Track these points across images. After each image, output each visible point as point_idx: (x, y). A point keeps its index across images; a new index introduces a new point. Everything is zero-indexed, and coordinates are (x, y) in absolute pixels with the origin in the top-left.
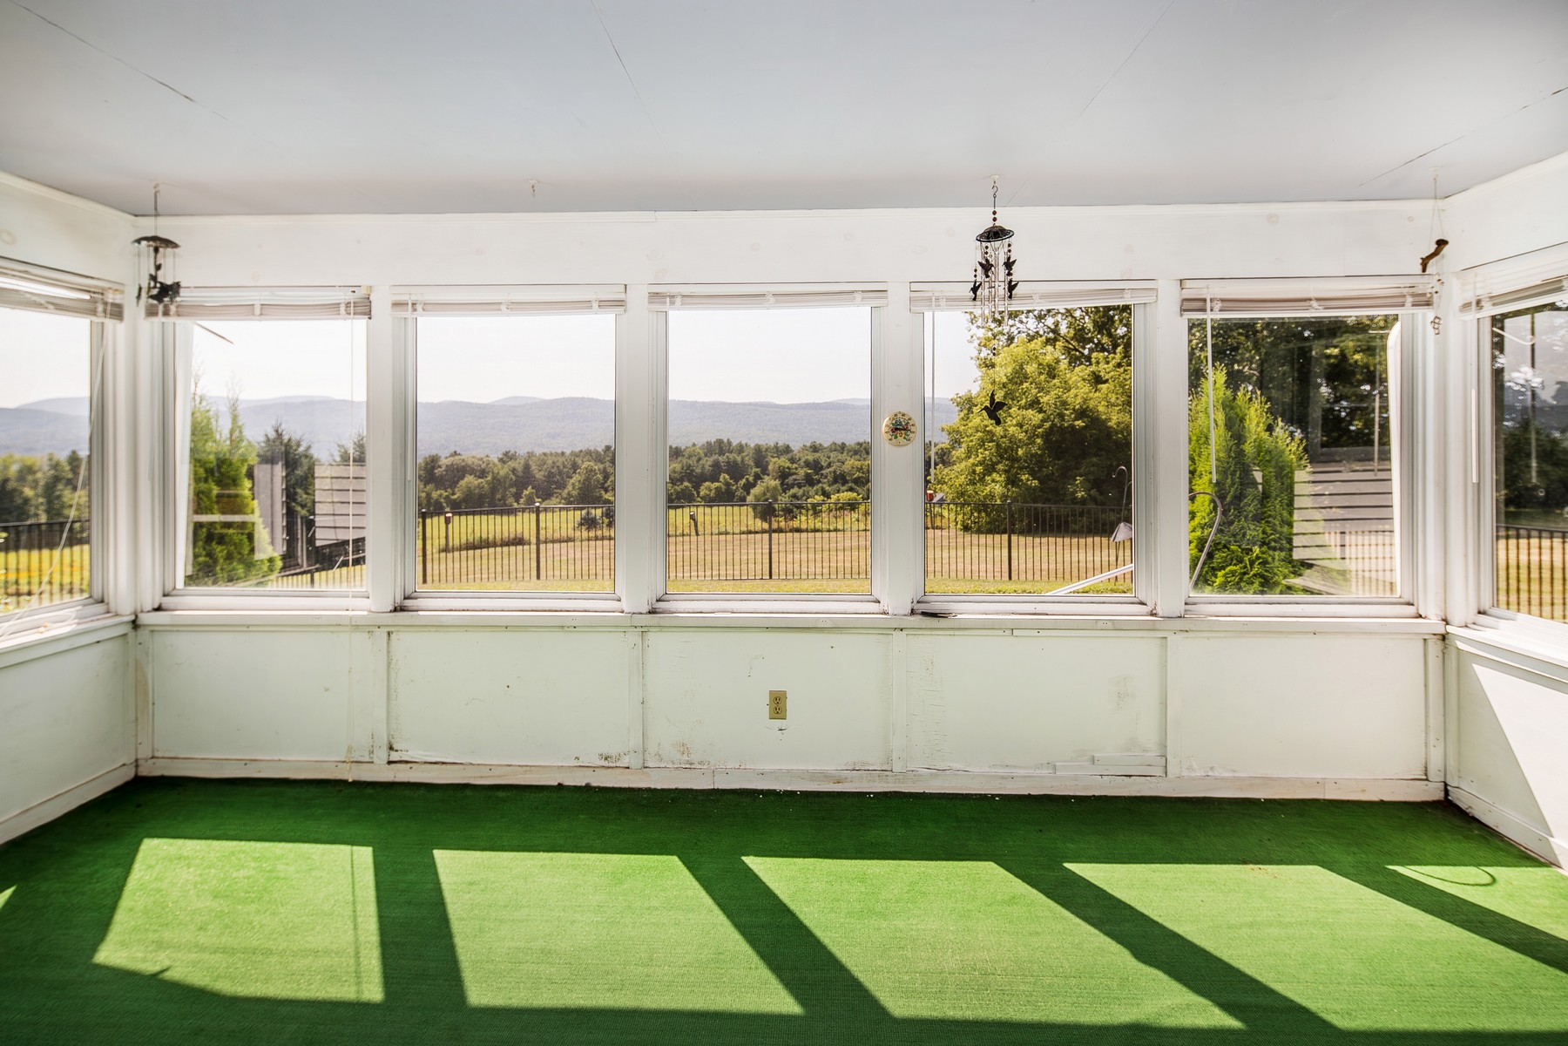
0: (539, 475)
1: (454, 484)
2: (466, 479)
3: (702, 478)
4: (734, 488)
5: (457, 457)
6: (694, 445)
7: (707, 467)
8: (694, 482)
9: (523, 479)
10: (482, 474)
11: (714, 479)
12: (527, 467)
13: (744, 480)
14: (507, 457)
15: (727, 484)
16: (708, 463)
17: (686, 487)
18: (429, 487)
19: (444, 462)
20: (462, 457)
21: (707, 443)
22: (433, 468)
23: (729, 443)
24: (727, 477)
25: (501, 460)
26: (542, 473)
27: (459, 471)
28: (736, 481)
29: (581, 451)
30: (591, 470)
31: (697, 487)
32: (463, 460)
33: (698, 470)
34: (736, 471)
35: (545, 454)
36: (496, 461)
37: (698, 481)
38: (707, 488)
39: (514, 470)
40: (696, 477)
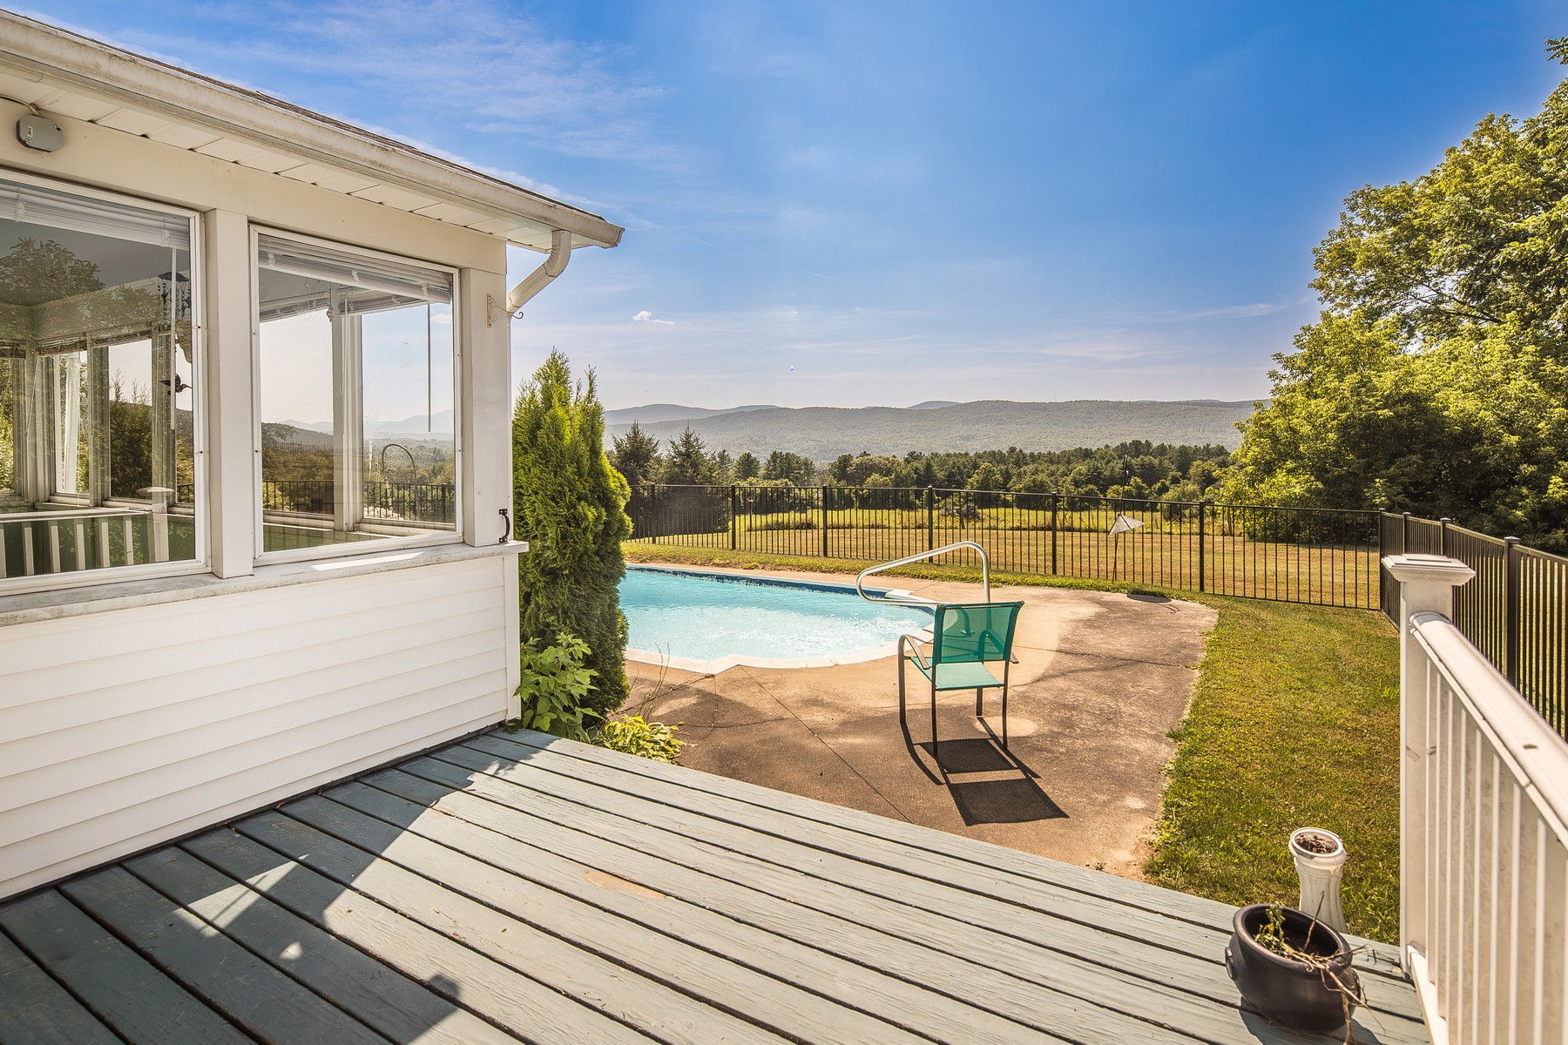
0: (940, 475)
1: (862, 482)
2: (873, 477)
3: (1112, 481)
4: (1147, 492)
5: (866, 457)
6: (1107, 446)
7: (1117, 470)
8: (1101, 485)
9: (925, 477)
10: (888, 472)
11: (1124, 481)
12: (929, 467)
13: (1159, 484)
14: (913, 457)
15: (1139, 488)
16: (1117, 465)
17: (1092, 490)
18: (843, 482)
19: (855, 460)
20: (871, 457)
21: (1122, 444)
22: (846, 466)
23: (1148, 444)
24: (1139, 480)
25: (907, 461)
26: (943, 473)
27: (867, 469)
28: (1150, 486)
29: (985, 452)
30: (990, 471)
31: (1104, 491)
32: (871, 460)
33: (1107, 473)
34: (1150, 475)
35: (948, 455)
36: (901, 460)
37: (1105, 484)
38: (1113, 492)
39: (916, 470)
40: (1104, 480)
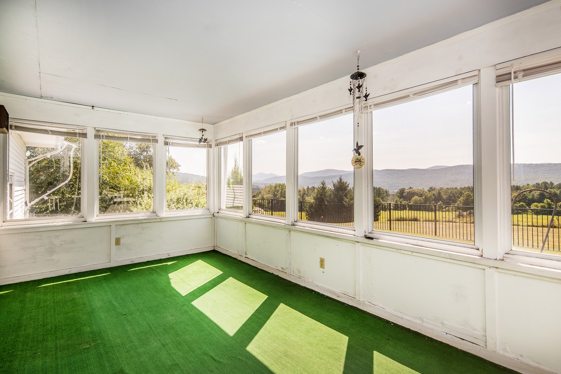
0: (445, 197)
1: (410, 199)
2: (415, 197)
3: (533, 201)
5: (411, 189)
6: (528, 185)
7: (536, 195)
8: (527, 202)
9: (438, 198)
10: (421, 195)
11: (540, 200)
12: (439, 193)
14: (431, 189)
15: (549, 204)
16: (536, 194)
18: (401, 199)
19: (407, 191)
20: (413, 189)
21: (537, 184)
22: (403, 193)
23: (552, 184)
24: (549, 200)
25: (429, 191)
26: (446, 196)
27: (412, 194)
29: (465, 187)
30: (469, 196)
31: (529, 204)
32: (414, 190)
33: (530, 197)
35: (448, 189)
36: (427, 191)
37: (530, 202)
39: (434, 195)
40: (528, 200)
